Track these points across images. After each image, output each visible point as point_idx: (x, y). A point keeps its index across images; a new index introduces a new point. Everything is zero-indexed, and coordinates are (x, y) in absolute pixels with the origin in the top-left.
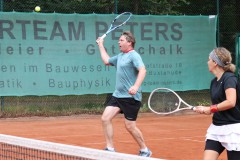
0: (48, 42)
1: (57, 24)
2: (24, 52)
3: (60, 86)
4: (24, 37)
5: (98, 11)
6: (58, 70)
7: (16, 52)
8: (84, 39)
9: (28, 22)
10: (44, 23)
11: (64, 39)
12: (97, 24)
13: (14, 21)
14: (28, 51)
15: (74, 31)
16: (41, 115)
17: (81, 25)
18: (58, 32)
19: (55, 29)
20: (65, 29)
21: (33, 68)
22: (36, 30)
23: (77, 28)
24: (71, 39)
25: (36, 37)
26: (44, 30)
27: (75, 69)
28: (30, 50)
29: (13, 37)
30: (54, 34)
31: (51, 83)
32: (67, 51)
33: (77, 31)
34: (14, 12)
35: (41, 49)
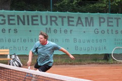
0: (75, 27)
1: (79, 18)
2: (63, 32)
3: (81, 49)
4: (63, 25)
5: (100, 12)
6: (80, 41)
7: (59, 32)
8: (93, 26)
9: (65, 17)
10: (73, 18)
11: (83, 26)
12: (100, 18)
13: (57, 16)
14: (65, 31)
15: (88, 22)
16: (71, 64)
17: (92, 19)
18: (80, 22)
19: (78, 21)
20: (83, 21)
21: (67, 40)
22: (69, 21)
23: (89, 20)
24: (86, 26)
25: (69, 25)
26: (73, 21)
27: (89, 41)
28: (66, 31)
29: (57, 25)
30: (78, 23)
31: (76, 48)
32: (84, 32)
33: (89, 22)
34: (58, 12)
35: (71, 31)
